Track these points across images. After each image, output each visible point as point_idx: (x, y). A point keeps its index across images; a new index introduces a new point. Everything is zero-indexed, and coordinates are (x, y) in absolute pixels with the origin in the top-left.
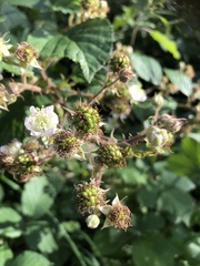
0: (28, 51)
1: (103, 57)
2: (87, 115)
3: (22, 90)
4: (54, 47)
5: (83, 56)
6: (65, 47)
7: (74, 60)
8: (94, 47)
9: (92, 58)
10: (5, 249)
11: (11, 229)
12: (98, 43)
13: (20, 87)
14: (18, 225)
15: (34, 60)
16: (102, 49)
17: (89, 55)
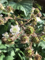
0: (10, 8)
1: (30, 9)
2: (31, 29)
3: (8, 19)
4: (16, 7)
5: (24, 9)
6: (19, 7)
7: (22, 10)
8: (27, 6)
9: (27, 10)
10: (3, 55)
11: (4, 50)
12: (28, 5)
13: (8, 18)
14: (6, 49)
15: (12, 10)
16: (29, 7)
17: (26, 9)
